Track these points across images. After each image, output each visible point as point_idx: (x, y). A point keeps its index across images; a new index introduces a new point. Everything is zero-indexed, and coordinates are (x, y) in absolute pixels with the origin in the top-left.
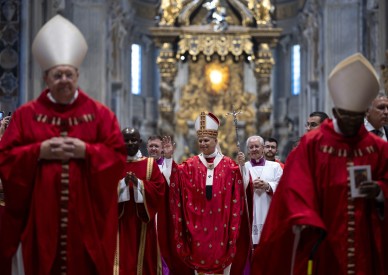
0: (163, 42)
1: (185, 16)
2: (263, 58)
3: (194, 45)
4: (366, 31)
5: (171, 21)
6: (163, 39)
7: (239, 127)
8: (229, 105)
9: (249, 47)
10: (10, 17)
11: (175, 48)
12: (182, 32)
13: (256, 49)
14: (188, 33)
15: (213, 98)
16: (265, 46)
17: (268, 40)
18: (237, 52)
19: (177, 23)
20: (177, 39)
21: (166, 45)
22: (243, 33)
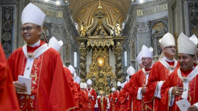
0: (81, 42)
1: (89, 33)
2: (118, 47)
3: (93, 43)
4: (152, 41)
5: (84, 34)
6: (81, 41)
7: (108, 77)
8: (105, 70)
9: (113, 43)
10: (8, 18)
11: (86, 44)
12: (88, 39)
13: (115, 43)
14: (90, 39)
15: (100, 68)
16: (119, 43)
17: (120, 40)
18: (108, 45)
19: (86, 35)
20: (87, 41)
21: (82, 43)
22: (111, 39)
